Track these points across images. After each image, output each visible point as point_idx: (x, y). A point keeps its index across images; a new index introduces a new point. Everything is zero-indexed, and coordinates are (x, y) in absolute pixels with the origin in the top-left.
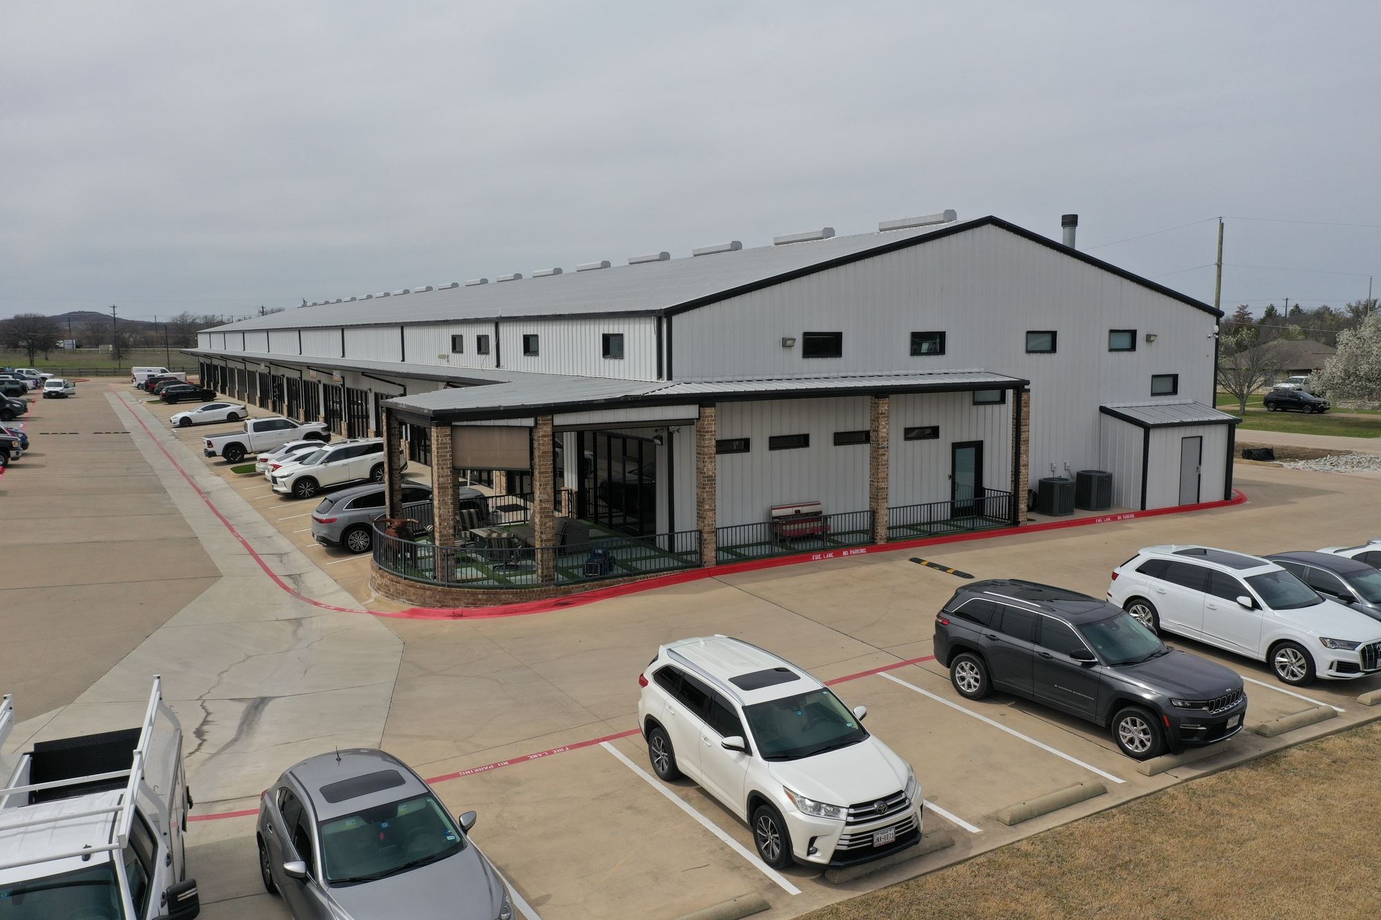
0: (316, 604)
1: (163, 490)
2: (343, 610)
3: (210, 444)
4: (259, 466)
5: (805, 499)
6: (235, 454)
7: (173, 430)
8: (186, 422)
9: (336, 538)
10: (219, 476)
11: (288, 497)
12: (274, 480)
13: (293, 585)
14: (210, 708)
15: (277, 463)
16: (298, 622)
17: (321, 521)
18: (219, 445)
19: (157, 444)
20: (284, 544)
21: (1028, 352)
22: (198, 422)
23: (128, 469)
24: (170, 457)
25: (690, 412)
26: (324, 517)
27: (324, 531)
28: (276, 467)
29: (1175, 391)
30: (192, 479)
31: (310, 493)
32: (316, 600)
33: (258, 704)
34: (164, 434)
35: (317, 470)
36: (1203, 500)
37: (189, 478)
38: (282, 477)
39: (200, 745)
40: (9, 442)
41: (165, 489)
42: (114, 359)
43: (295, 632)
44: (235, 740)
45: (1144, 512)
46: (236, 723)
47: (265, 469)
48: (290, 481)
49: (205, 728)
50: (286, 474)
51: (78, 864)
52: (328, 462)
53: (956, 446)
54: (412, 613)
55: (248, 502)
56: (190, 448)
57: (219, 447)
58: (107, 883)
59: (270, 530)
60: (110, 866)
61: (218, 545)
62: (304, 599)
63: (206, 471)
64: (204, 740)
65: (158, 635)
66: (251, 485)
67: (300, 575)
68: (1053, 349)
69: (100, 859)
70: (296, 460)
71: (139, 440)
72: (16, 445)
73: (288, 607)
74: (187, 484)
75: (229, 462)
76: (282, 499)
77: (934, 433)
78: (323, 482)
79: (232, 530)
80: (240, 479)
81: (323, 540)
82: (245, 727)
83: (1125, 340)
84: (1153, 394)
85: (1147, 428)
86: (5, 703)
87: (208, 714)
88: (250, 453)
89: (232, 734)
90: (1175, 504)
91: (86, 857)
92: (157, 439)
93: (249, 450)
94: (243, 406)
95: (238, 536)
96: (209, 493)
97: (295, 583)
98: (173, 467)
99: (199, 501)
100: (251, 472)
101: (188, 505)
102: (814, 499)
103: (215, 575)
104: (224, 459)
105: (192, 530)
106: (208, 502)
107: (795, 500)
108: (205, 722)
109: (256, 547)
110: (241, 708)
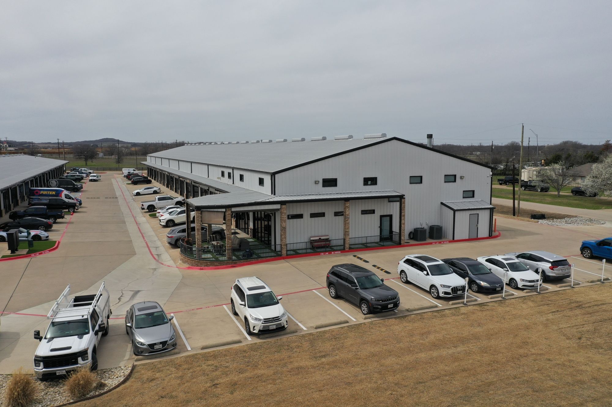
0: (162, 264)
1: (124, 222)
2: (169, 266)
3: (143, 205)
4: (157, 214)
5: (324, 234)
6: (151, 209)
7: (133, 197)
8: (138, 194)
9: (173, 243)
10: (145, 217)
11: (164, 227)
12: (160, 220)
13: (157, 258)
14: (124, 292)
15: (162, 214)
16: (155, 269)
17: (168, 237)
18: (146, 205)
19: (127, 203)
20: (159, 243)
21: (411, 183)
22: (143, 194)
23: (114, 214)
24: (130, 209)
25: (278, 206)
26: (170, 236)
27: (169, 241)
28: (162, 215)
29: (473, 196)
30: (135, 218)
31: (172, 225)
32: (163, 263)
33: (137, 292)
34: (130, 198)
35: (174, 218)
36: (479, 236)
37: (134, 218)
38: (162, 220)
39: (119, 302)
40: (75, 204)
41: (125, 222)
43: (153, 273)
44: (128, 301)
45: (453, 241)
46: (130, 297)
47: (159, 215)
48: (165, 221)
49: (121, 298)
50: (164, 219)
51: (81, 318)
52: (178, 215)
53: (382, 217)
54: (189, 268)
55: (152, 228)
56: (137, 205)
57: (146, 207)
58: (86, 322)
59: (156, 239)
60: (87, 319)
61: (138, 244)
62: (159, 262)
63: (141, 215)
64: (120, 301)
65: (113, 272)
66: (154, 221)
67: (160, 254)
68: (421, 182)
69: (85, 317)
70: (169, 213)
71: (121, 201)
72: (77, 205)
73: (153, 264)
74: (133, 220)
75: (149, 212)
76: (163, 227)
77: (373, 212)
78: (176, 222)
79: (144, 238)
80: (151, 219)
81: (170, 243)
82: (132, 298)
83: (451, 178)
84: (464, 198)
85: (455, 211)
86: (68, 286)
87: (123, 294)
88: (157, 209)
89: (128, 299)
90: (468, 238)
91: (83, 316)
92: (127, 201)
93: (156, 207)
94: (159, 188)
95: (145, 240)
96: (140, 224)
97: (158, 257)
98: (130, 213)
99: (136, 227)
100: (154, 216)
101: (132, 228)
102: (327, 234)
103: (134, 254)
104: (148, 210)
105: (130, 238)
106: (138, 227)
107: (320, 234)
108: (122, 296)
109: (150, 245)
110: (132, 293)
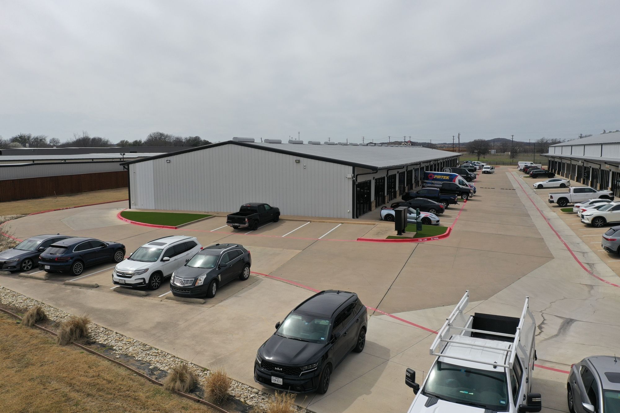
0: (601, 280)
1: (528, 216)
3: (551, 197)
4: (575, 209)
6: (563, 202)
8: (540, 187)
9: (615, 249)
10: (554, 212)
11: (588, 225)
12: (583, 217)
13: (589, 268)
14: (546, 317)
15: (584, 209)
16: (591, 287)
17: (607, 239)
18: (556, 198)
19: (527, 195)
22: (546, 187)
26: (609, 237)
27: (608, 244)
31: (601, 225)
32: (601, 278)
33: (568, 322)
34: (531, 192)
38: (587, 216)
41: (529, 215)
42: (511, 158)
43: (589, 291)
44: (556, 336)
46: (558, 328)
47: (578, 211)
48: (591, 218)
50: (589, 214)
51: (491, 368)
52: (613, 210)
55: (568, 225)
56: (542, 198)
58: (502, 381)
60: (504, 374)
61: (553, 244)
64: (542, 331)
66: (570, 218)
69: (500, 369)
70: (595, 208)
71: (519, 193)
72: (472, 191)
75: (560, 206)
76: (585, 226)
78: (609, 220)
80: (564, 215)
86: (466, 293)
88: (570, 203)
91: (495, 367)
92: (527, 193)
93: (570, 201)
94: (568, 181)
100: (570, 212)
104: (557, 205)
106: (549, 223)
108: (543, 323)
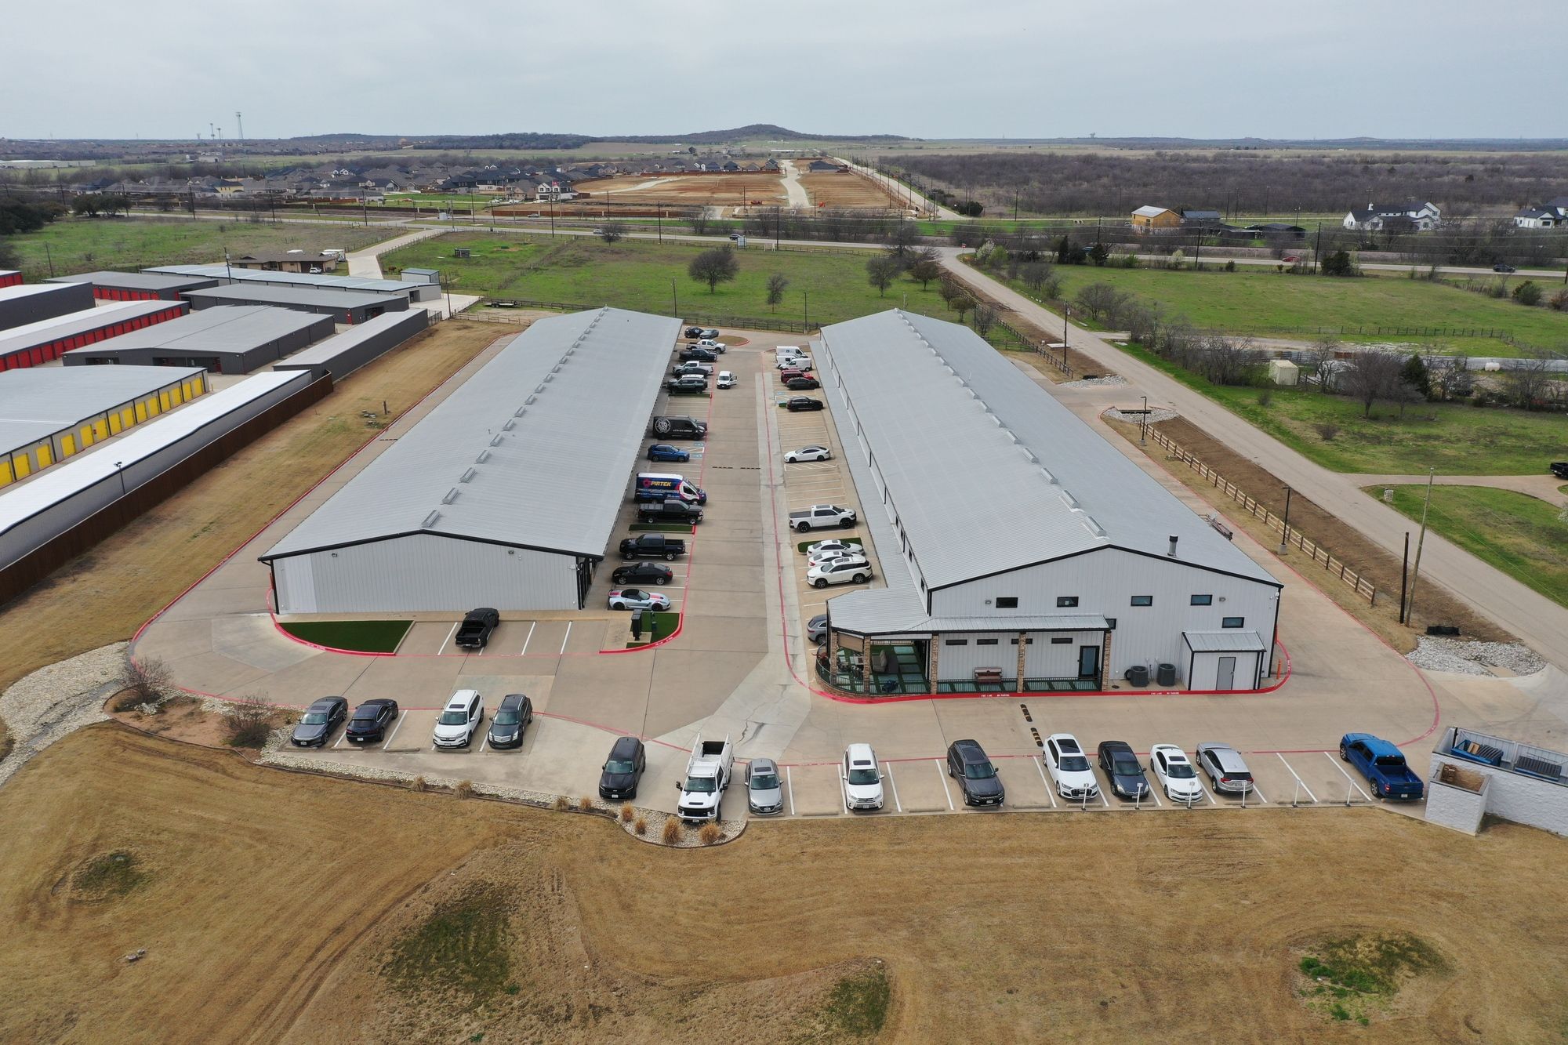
0: (795, 677)
2: (801, 683)
5: (995, 666)
7: (785, 466)
10: (791, 548)
13: (791, 663)
14: (748, 724)
16: (785, 686)
20: (799, 629)
21: (1132, 605)
23: (751, 533)
24: (774, 515)
25: (929, 636)
28: (812, 565)
29: (1242, 626)
30: (779, 549)
32: (795, 675)
33: (761, 725)
35: (827, 575)
36: (1235, 688)
39: (743, 738)
40: (697, 513)
41: (763, 562)
43: (781, 693)
45: (1189, 692)
46: (753, 732)
48: (814, 580)
49: (745, 732)
53: (1082, 648)
54: (821, 693)
55: (797, 583)
57: (796, 525)
59: (797, 613)
60: (714, 775)
62: (792, 673)
63: (786, 540)
65: (742, 684)
67: (797, 655)
68: (1150, 605)
73: (785, 676)
74: (775, 553)
77: (1070, 641)
79: (782, 612)
80: (800, 556)
81: (810, 630)
82: (755, 734)
83: (1201, 600)
84: (1223, 627)
87: (747, 726)
89: (751, 736)
90: (1214, 689)
91: (711, 772)
95: (783, 617)
96: (783, 568)
97: (792, 660)
98: (774, 530)
99: (777, 577)
101: (770, 582)
102: (1000, 666)
103: (766, 650)
105: (766, 610)
106: (780, 579)
107: (990, 666)
109: (788, 629)
110: (756, 726)
